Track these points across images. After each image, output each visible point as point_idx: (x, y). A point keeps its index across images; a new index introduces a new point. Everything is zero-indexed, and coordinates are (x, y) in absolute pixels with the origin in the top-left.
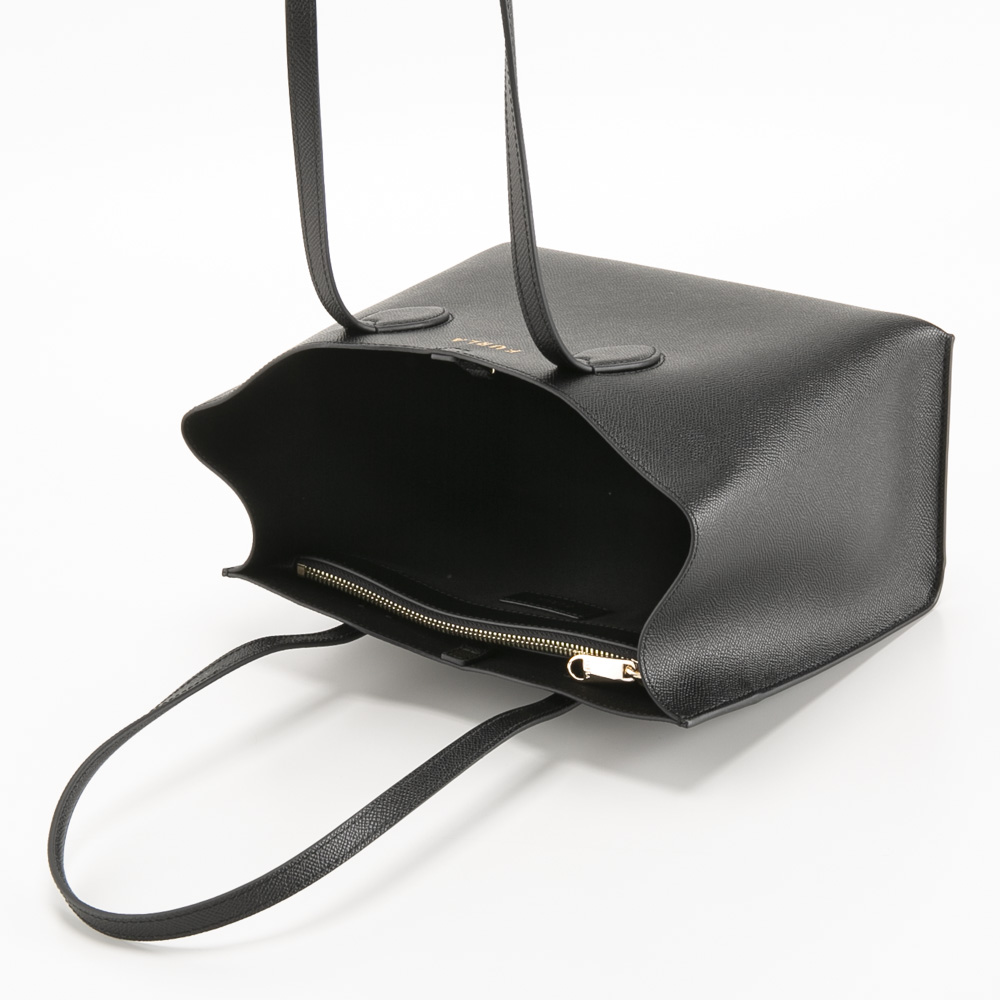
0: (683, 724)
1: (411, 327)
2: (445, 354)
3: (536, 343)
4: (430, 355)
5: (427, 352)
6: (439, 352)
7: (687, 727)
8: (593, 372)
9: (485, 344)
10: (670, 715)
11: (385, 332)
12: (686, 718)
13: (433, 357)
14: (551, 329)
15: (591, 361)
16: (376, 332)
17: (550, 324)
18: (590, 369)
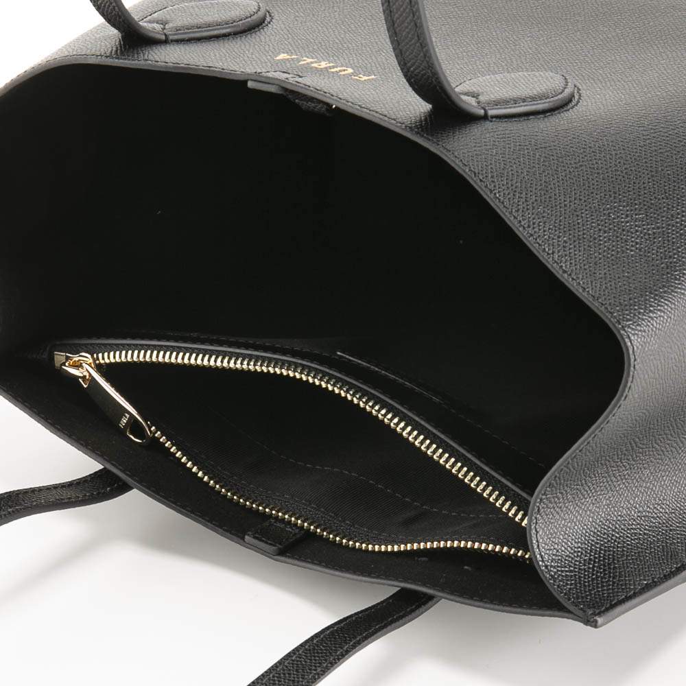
0: (590, 622)
1: (215, 33)
2: (268, 81)
3: (405, 76)
4: (245, 82)
5: (242, 78)
6: (258, 78)
7: (596, 627)
8: (485, 117)
9: (323, 65)
10: (572, 608)
11: (178, 41)
12: (595, 614)
13: (250, 84)
14: (430, 57)
15: (481, 98)
16: (166, 42)
17: (428, 51)
18: (482, 112)
